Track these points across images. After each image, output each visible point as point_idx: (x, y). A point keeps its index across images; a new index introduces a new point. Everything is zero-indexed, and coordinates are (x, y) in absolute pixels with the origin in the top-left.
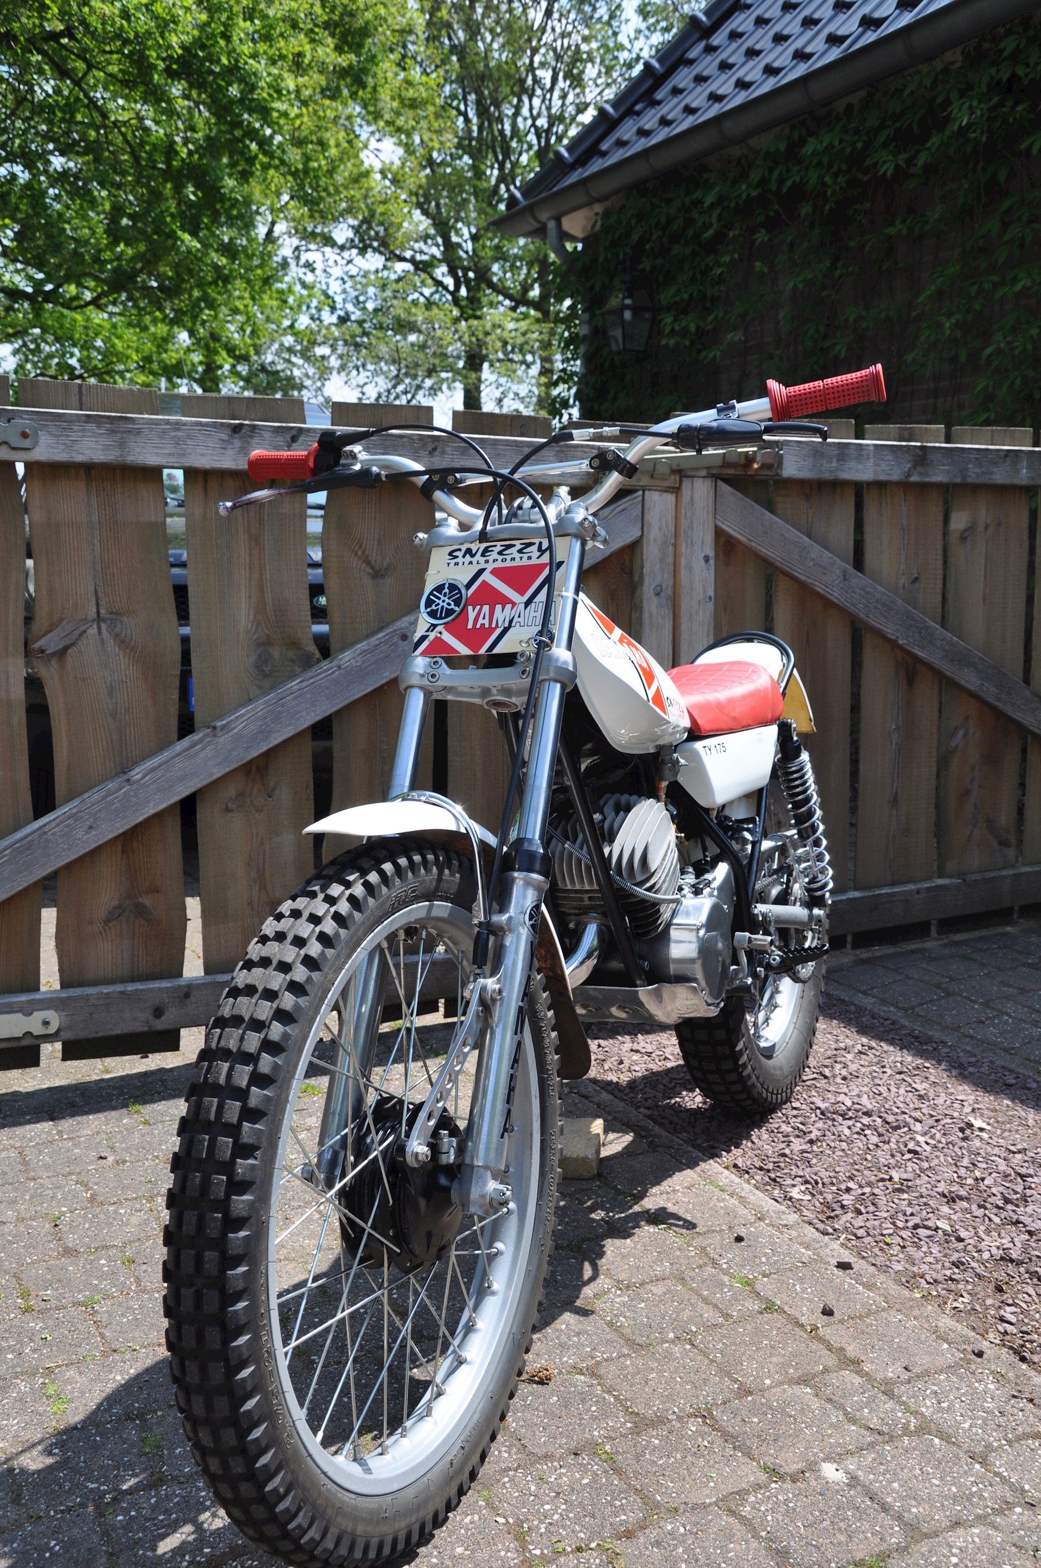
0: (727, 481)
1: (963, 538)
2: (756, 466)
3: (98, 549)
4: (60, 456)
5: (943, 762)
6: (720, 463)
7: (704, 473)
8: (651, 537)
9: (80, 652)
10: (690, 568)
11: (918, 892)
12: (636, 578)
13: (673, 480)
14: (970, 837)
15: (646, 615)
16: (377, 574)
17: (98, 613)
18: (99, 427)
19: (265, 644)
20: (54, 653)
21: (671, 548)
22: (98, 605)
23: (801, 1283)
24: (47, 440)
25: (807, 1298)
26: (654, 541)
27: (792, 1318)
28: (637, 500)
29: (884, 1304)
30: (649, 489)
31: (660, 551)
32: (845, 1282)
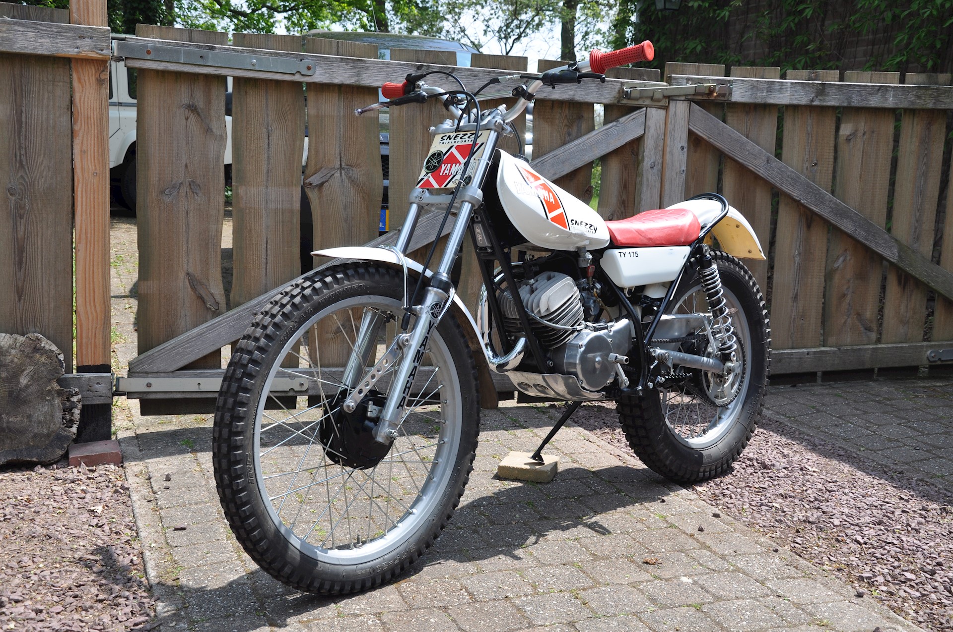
0: (698, 103)
1: (848, 140)
2: (715, 94)
3: (342, 130)
4: (326, 79)
5: (829, 276)
6: (693, 92)
7: (683, 98)
8: (650, 134)
9: (330, 185)
10: (672, 153)
11: (808, 354)
12: (640, 158)
13: (664, 102)
14: (845, 323)
15: (645, 179)
17: (341, 165)
18: (347, 65)
20: (316, 186)
21: (662, 142)
22: (341, 161)
23: (691, 519)
24: (320, 71)
25: (692, 525)
26: (652, 137)
27: (682, 531)
28: (642, 113)
29: (732, 530)
30: (650, 107)
31: (655, 142)
32: (714, 521)
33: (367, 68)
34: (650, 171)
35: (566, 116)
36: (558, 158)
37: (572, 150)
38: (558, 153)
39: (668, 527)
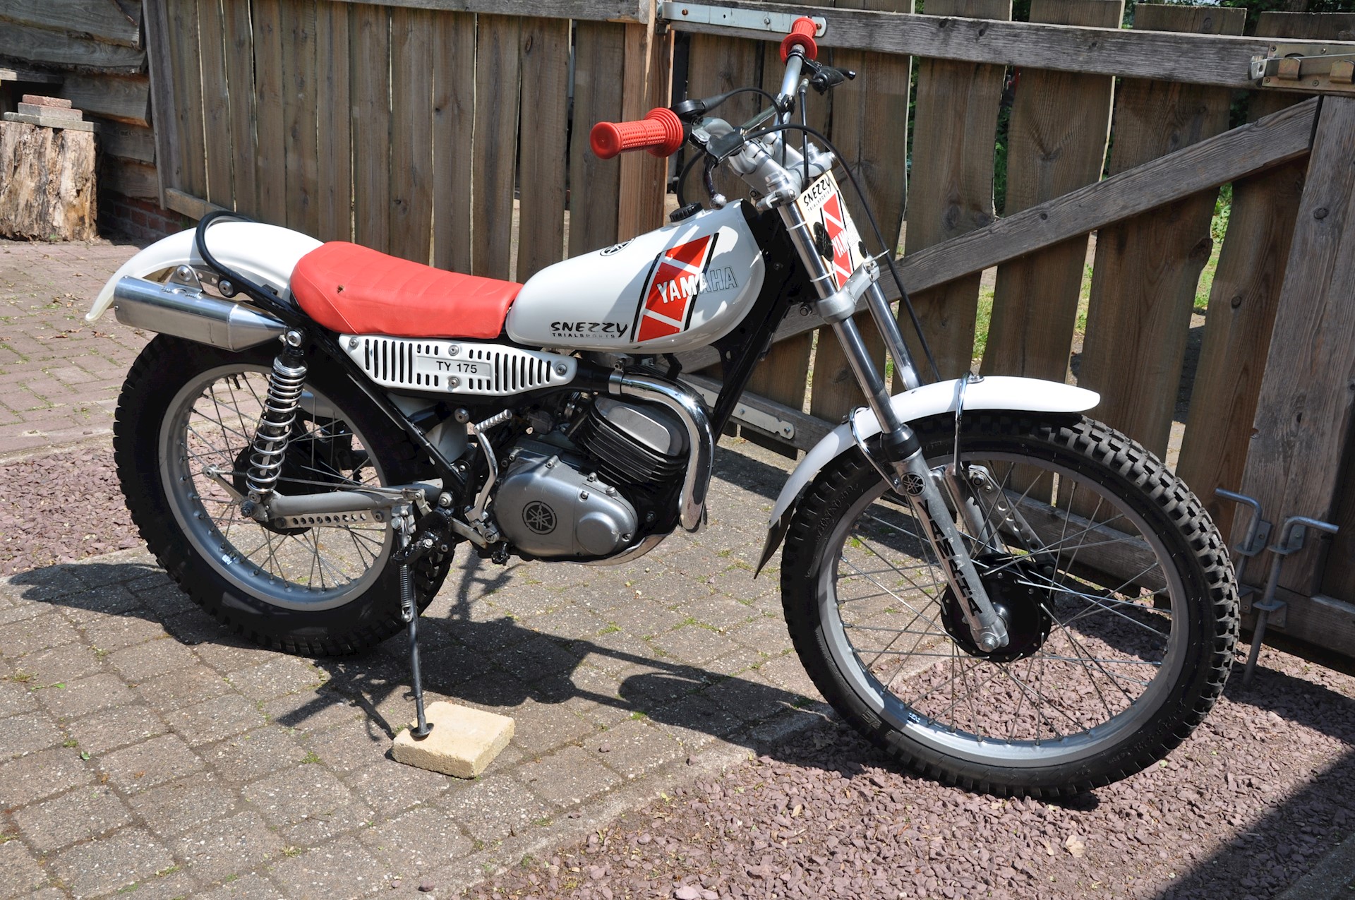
3: (863, 112)
8: (1323, 152)
16: (1047, 157)
18: (859, 22)
19: (955, 202)
22: (860, 153)
23: (646, 739)
24: (831, 31)
25: (622, 742)
26: (1327, 156)
27: (589, 735)
28: (1310, 106)
29: (631, 776)
30: (1330, 95)
31: (1333, 168)
32: (659, 758)
33: (881, 26)
34: (1314, 224)
35: (1173, 106)
36: (1133, 181)
37: (1158, 168)
38: (1134, 171)
39: (595, 725)
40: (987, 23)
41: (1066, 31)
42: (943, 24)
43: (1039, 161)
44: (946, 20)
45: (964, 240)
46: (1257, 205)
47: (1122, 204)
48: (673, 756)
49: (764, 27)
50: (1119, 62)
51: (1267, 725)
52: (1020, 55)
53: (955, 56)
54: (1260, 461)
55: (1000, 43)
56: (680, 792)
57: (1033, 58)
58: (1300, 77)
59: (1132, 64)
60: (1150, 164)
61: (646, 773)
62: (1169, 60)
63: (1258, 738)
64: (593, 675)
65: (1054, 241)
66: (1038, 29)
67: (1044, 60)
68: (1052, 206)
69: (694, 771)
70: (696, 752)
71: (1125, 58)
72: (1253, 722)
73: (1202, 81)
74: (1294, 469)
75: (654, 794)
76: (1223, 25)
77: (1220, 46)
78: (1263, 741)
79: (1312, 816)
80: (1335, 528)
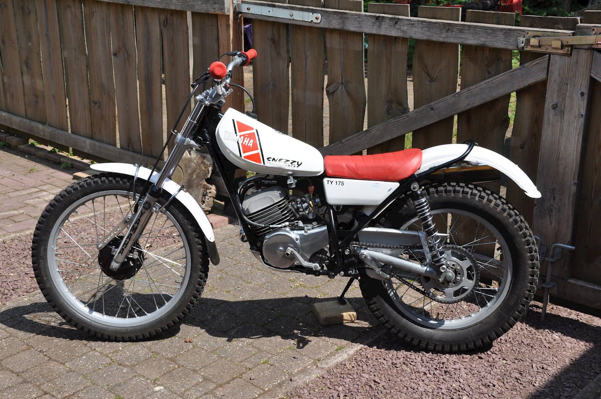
3: (342, 58)
4: (327, 26)
7: (586, 47)
8: (553, 79)
9: (337, 94)
10: (572, 98)
16: (432, 80)
18: (337, 16)
19: (390, 102)
20: (331, 93)
22: (342, 79)
23: (270, 372)
24: (323, 20)
25: (260, 374)
26: (554, 81)
27: (244, 373)
28: (545, 59)
29: (267, 389)
30: (553, 54)
31: (558, 86)
32: (277, 380)
33: (348, 18)
34: (552, 112)
35: (487, 57)
36: (471, 92)
37: (482, 86)
38: (472, 88)
39: (246, 368)
40: (399, 19)
41: (435, 23)
42: (378, 18)
43: (428, 83)
44: (379, 16)
45: (395, 120)
46: (527, 103)
47: (467, 103)
48: (284, 378)
49: (290, 18)
50: (461, 38)
51: (552, 340)
52: (415, 34)
53: (385, 33)
54: (539, 219)
55: (405, 28)
56: (289, 394)
57: (421, 35)
58: (540, 46)
59: (467, 39)
60: (478, 85)
61: (273, 387)
62: (483, 37)
63: (547, 347)
64: (240, 345)
65: (437, 120)
66: (422, 22)
67: (426, 36)
68: (435, 104)
69: (294, 384)
70: (294, 376)
71: (463, 36)
72: (545, 340)
73: (498, 47)
74: (554, 221)
75: (278, 396)
76: (505, 21)
77: (504, 31)
78: (549, 348)
79: (570, 380)
80: (574, 248)
